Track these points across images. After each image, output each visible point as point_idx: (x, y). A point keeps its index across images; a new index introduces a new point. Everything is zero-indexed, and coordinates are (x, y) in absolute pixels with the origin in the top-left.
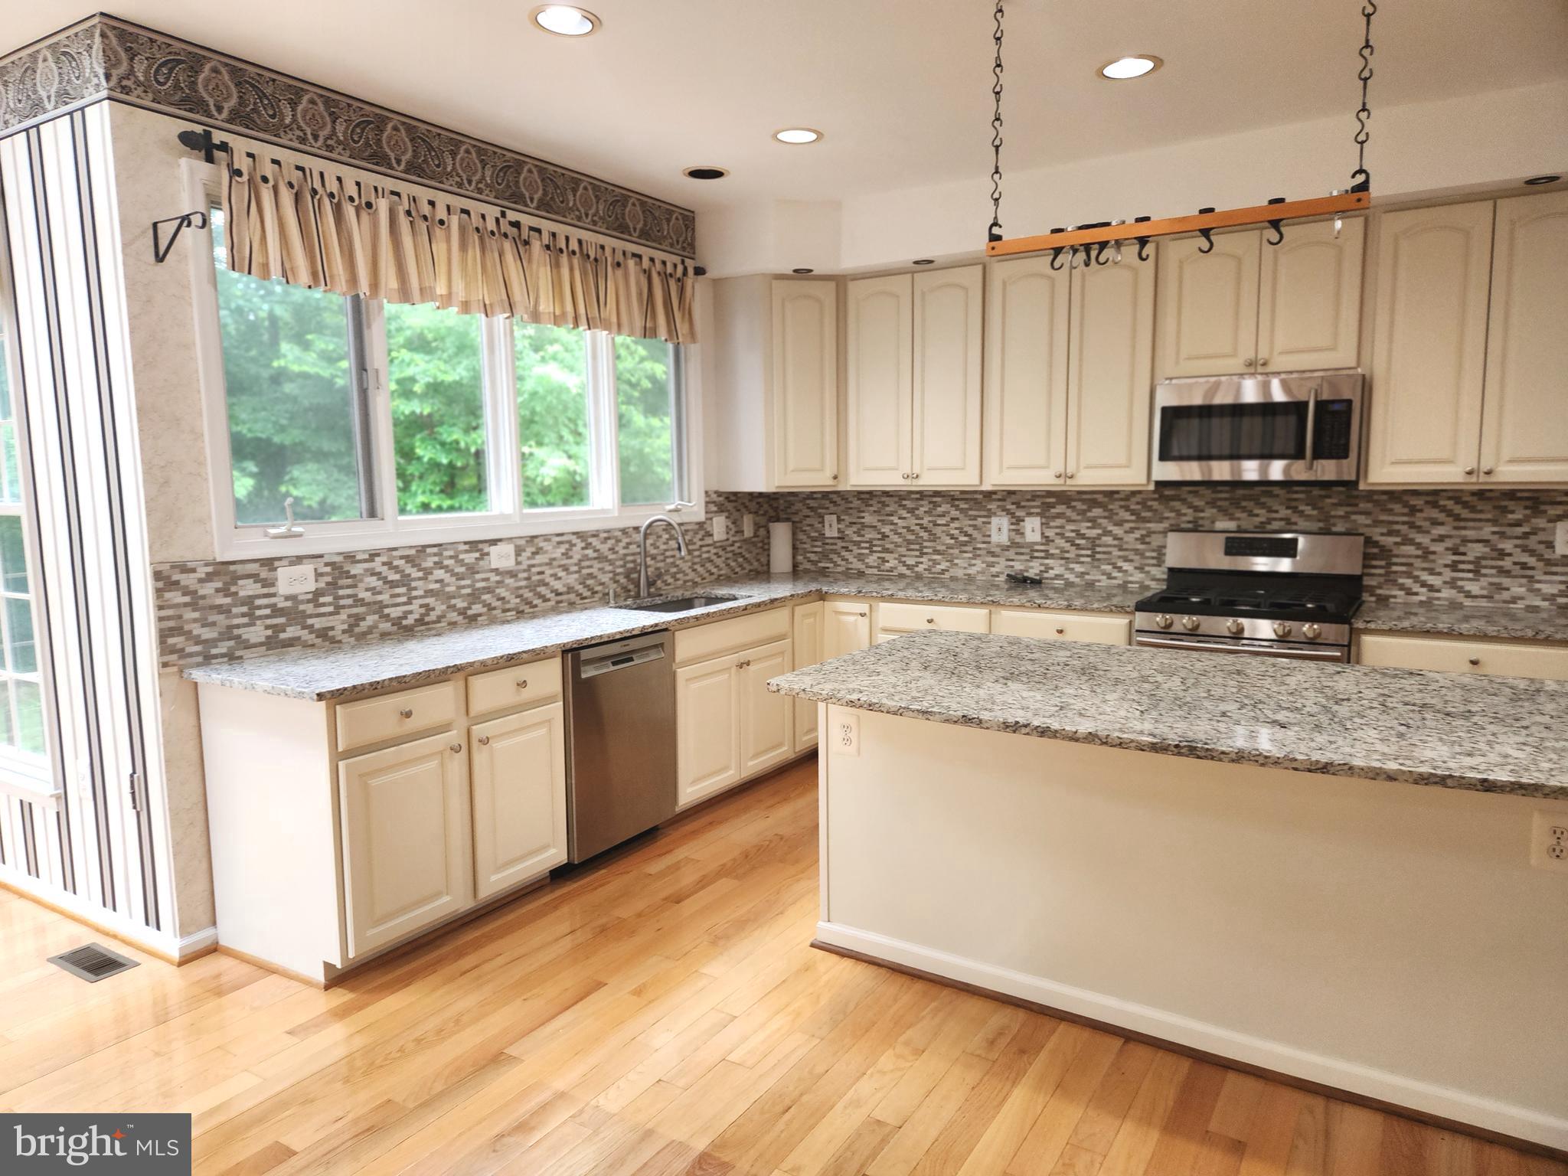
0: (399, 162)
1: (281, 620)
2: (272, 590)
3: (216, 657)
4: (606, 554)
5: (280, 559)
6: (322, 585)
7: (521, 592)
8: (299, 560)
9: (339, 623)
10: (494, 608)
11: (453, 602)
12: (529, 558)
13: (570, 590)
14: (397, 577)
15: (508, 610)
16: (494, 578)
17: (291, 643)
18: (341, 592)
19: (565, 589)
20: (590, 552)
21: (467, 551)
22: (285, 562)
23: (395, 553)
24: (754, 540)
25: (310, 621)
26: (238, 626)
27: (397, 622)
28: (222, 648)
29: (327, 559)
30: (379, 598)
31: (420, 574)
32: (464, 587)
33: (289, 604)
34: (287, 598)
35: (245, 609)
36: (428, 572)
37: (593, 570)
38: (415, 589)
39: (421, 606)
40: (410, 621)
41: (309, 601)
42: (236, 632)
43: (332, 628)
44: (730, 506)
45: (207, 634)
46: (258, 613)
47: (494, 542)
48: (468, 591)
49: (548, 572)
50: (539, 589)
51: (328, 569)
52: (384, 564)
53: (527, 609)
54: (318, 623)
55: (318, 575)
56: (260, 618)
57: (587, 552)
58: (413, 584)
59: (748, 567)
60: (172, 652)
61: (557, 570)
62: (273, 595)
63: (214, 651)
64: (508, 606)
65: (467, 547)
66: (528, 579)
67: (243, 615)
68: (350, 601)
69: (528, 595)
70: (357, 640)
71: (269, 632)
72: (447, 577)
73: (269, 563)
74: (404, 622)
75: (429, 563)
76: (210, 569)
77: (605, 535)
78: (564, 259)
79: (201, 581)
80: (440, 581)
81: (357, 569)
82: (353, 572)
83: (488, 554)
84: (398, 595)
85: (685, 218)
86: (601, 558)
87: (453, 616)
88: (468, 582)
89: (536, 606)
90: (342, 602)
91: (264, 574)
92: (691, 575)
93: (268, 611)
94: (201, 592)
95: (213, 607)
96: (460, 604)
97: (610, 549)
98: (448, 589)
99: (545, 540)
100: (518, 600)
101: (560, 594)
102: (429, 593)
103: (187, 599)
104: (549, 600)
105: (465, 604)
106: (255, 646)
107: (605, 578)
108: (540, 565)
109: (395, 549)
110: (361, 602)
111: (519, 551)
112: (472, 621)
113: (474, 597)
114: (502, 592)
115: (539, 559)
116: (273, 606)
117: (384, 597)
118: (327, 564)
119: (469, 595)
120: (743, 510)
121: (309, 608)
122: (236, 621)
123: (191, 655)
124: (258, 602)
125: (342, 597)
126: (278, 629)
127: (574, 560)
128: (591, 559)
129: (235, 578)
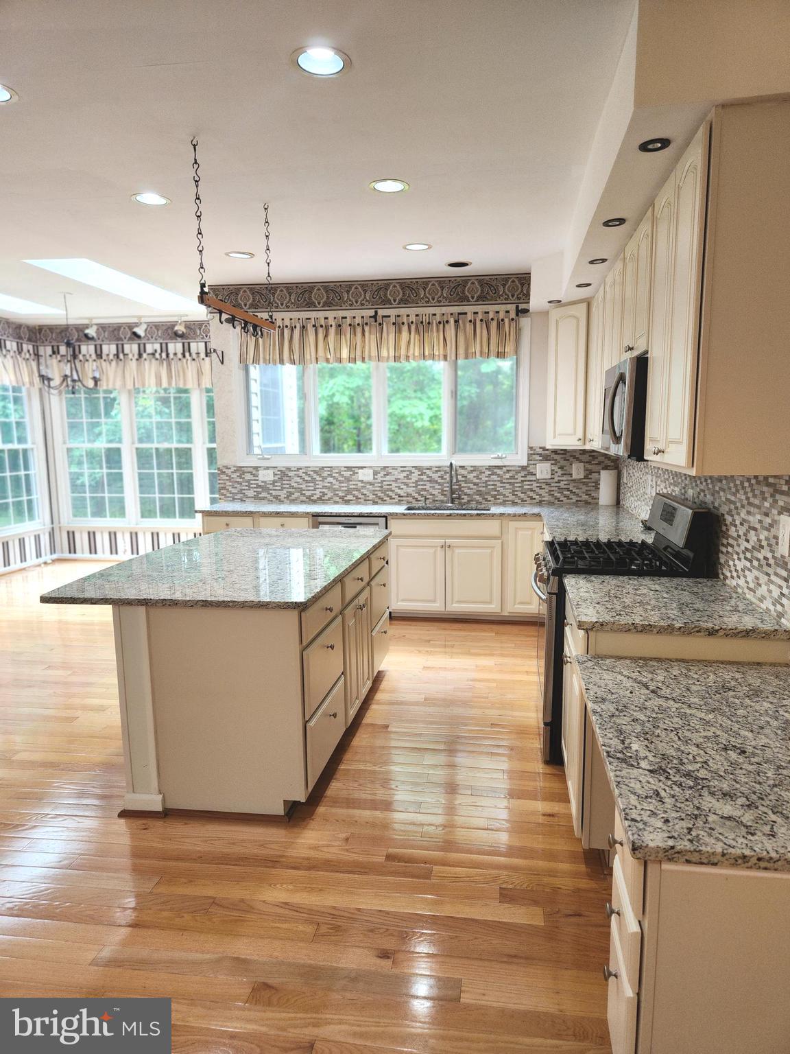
0: (319, 304)
1: (260, 490)
2: (257, 478)
3: (236, 499)
4: (436, 479)
5: (260, 467)
6: (276, 478)
7: (376, 493)
8: (267, 468)
9: (283, 494)
10: (360, 498)
11: (337, 492)
12: (382, 477)
13: (408, 495)
14: (310, 479)
15: (369, 500)
16: (360, 484)
17: (264, 498)
18: (284, 482)
19: (406, 495)
20: (424, 477)
21: (345, 471)
22: (262, 469)
23: (309, 469)
24: (584, 480)
25: (271, 492)
26: (244, 490)
27: (309, 498)
28: (239, 496)
29: (278, 469)
30: (301, 486)
31: (321, 479)
32: (343, 487)
33: (263, 484)
34: (262, 482)
35: (247, 484)
36: (324, 479)
37: (427, 487)
38: (318, 484)
39: (320, 492)
40: (315, 498)
41: (271, 484)
42: (243, 491)
43: (280, 496)
44: (557, 457)
45: (234, 491)
46: (251, 486)
47: (362, 468)
48: (346, 489)
49: (394, 485)
50: (387, 493)
51: (279, 473)
52: (303, 473)
53: (380, 501)
54: (274, 493)
55: (275, 475)
56: (252, 488)
57: (422, 477)
58: (317, 483)
59: (575, 498)
60: (222, 495)
61: (400, 485)
62: (258, 480)
63: (236, 497)
64: (368, 498)
65: (346, 469)
66: (381, 487)
67: (247, 486)
68: (288, 486)
69: (380, 494)
70: (290, 502)
71: (255, 493)
72: (334, 482)
73: (256, 468)
74: (312, 498)
75: (325, 474)
76: (235, 469)
77: (437, 469)
78: (405, 328)
79: (232, 472)
80: (331, 483)
81: (291, 474)
82: (290, 475)
83: (357, 473)
84: (310, 486)
85: (520, 279)
86: (431, 481)
87: (337, 499)
88: (346, 485)
89: (385, 500)
90: (284, 486)
91: (254, 473)
92: (511, 497)
93: (255, 486)
94: (232, 476)
95: (236, 482)
96: (341, 494)
97: (439, 477)
98: (334, 487)
99: (393, 469)
100: (374, 496)
101: (402, 497)
102: (324, 487)
103: (228, 478)
104: (394, 499)
105: (344, 494)
106: (249, 497)
107: (435, 492)
108: (389, 481)
109: (309, 467)
110: (293, 487)
111: (375, 473)
112: (347, 502)
113: (349, 492)
114: (365, 491)
115: (388, 478)
116: (257, 484)
117: (303, 487)
118: (278, 471)
119: (346, 490)
120: (571, 459)
121: (271, 487)
122: (243, 488)
123: (228, 497)
124: (251, 482)
125: (285, 484)
126: (259, 493)
127: (413, 480)
128: (425, 481)
129: (244, 473)
